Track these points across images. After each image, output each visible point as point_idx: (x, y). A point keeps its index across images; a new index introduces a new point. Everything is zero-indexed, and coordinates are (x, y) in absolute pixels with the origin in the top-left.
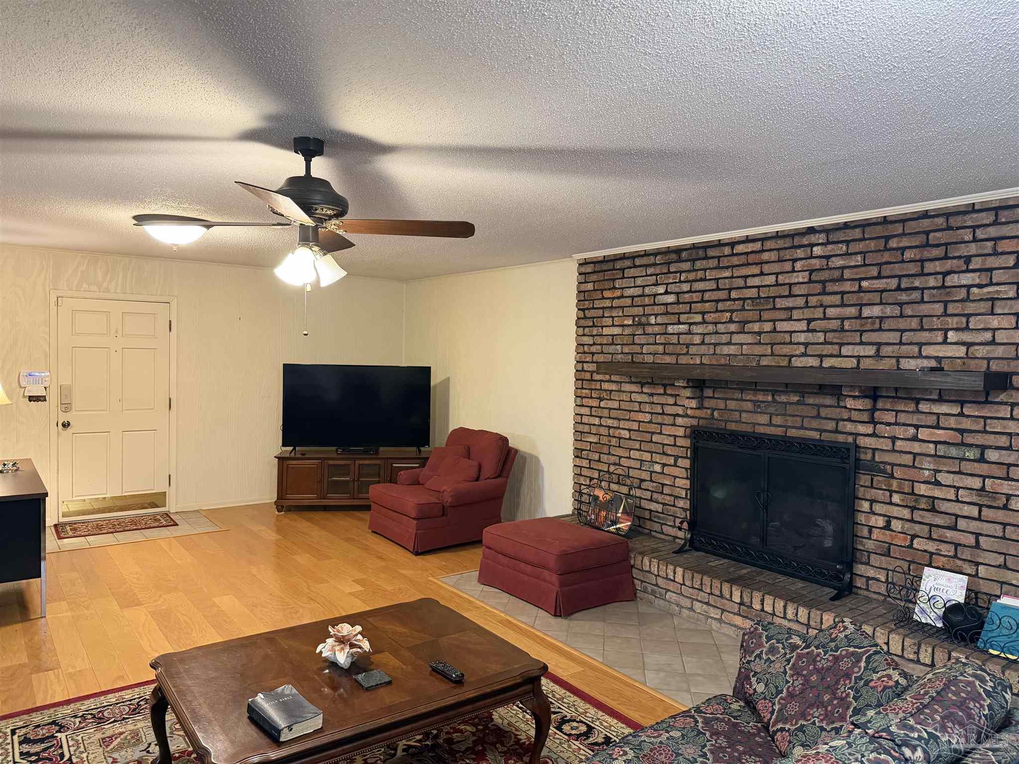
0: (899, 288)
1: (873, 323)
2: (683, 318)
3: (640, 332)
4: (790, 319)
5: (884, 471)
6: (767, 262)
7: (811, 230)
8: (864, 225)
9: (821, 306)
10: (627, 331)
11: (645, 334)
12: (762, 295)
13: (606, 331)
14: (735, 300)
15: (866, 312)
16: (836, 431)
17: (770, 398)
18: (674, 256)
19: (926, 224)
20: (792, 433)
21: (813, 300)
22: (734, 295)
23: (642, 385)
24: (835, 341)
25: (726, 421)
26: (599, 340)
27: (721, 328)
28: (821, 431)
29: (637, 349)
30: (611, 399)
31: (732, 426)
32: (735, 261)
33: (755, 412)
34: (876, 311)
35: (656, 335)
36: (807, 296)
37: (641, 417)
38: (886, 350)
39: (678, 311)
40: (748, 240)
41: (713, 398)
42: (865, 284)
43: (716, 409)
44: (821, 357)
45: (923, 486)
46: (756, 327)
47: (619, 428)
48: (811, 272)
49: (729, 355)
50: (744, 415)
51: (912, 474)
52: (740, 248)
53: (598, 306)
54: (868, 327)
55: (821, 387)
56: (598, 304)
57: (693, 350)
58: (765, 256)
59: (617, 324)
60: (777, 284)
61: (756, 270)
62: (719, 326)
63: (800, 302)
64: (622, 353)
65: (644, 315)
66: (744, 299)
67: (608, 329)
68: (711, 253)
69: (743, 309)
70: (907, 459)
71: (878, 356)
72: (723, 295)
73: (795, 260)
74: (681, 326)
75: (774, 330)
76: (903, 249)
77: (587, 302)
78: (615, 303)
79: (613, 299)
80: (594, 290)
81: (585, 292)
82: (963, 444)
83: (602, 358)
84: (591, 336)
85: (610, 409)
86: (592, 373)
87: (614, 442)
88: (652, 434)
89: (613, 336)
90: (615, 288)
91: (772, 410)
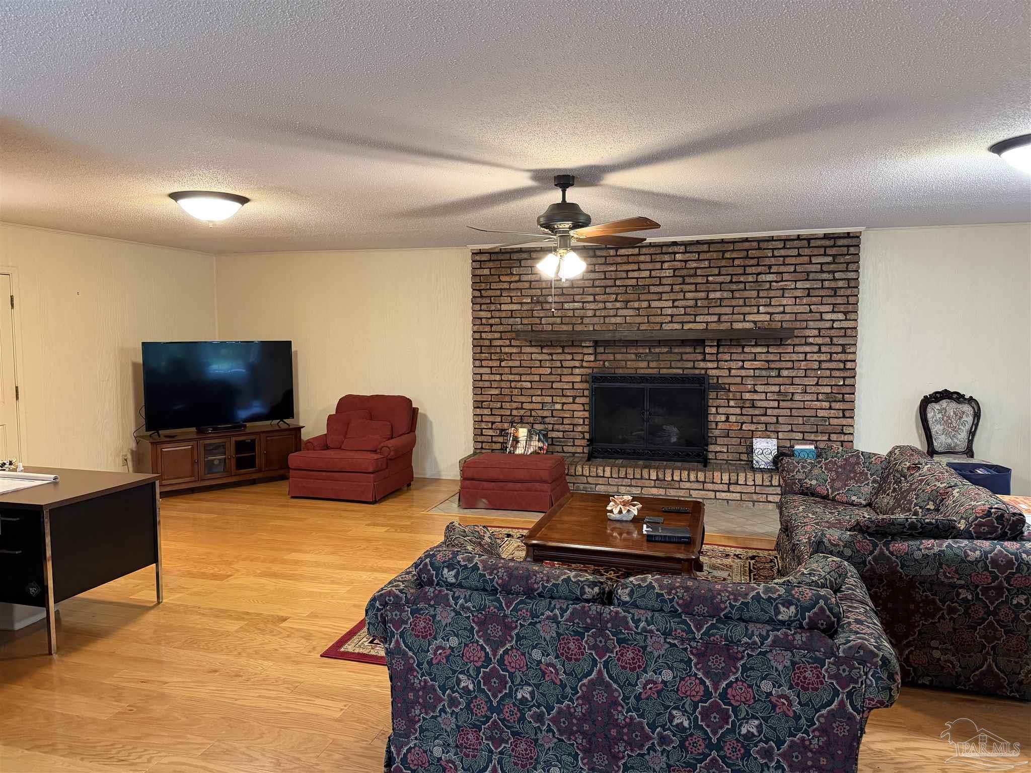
0: (731, 282)
1: (716, 302)
2: (577, 298)
3: (538, 308)
4: (660, 300)
5: (725, 388)
6: (642, 262)
7: (675, 244)
8: (710, 243)
9: (682, 291)
10: (525, 307)
11: (542, 309)
12: (640, 283)
13: (504, 307)
14: (619, 286)
15: (712, 295)
16: (694, 368)
17: (647, 351)
19: (746, 245)
20: (663, 371)
21: (677, 288)
22: (618, 283)
23: (542, 347)
24: (692, 313)
25: (615, 368)
26: (497, 314)
27: (609, 305)
28: (683, 369)
29: (537, 321)
30: (511, 360)
31: (620, 371)
32: (619, 260)
33: (637, 360)
34: (718, 295)
35: (553, 310)
36: (672, 285)
37: (542, 371)
38: (723, 318)
39: (572, 293)
41: (605, 353)
42: (710, 278)
43: (607, 361)
44: (683, 323)
45: (748, 394)
46: (636, 305)
47: (520, 381)
48: (675, 270)
49: (616, 324)
50: (629, 363)
51: (741, 388)
53: (495, 287)
54: (713, 304)
55: (683, 341)
56: (494, 286)
57: (586, 321)
58: (642, 258)
59: (515, 302)
60: (650, 277)
61: (635, 267)
62: (607, 304)
63: (668, 288)
64: (521, 324)
65: (542, 295)
66: (627, 286)
67: (506, 305)
69: (626, 293)
70: (738, 380)
71: (719, 321)
72: (610, 283)
73: (663, 262)
74: (576, 304)
75: (649, 307)
76: (734, 259)
77: (483, 284)
78: (513, 286)
79: (510, 282)
80: (491, 275)
81: (480, 276)
82: (769, 368)
83: (501, 328)
84: (489, 311)
85: (511, 367)
86: (491, 340)
87: (516, 392)
88: (553, 382)
89: (512, 311)
90: (512, 274)
91: (649, 358)
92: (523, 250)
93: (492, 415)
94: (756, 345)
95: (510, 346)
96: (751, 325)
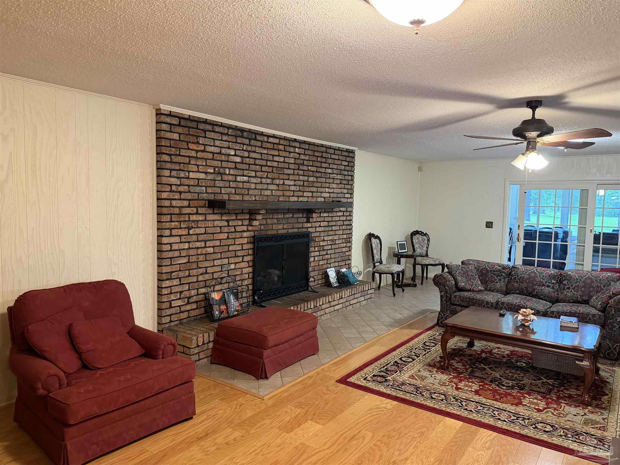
0: (317, 171)
1: (311, 184)
2: (245, 172)
3: (219, 178)
4: (289, 179)
5: (314, 240)
7: (295, 140)
8: (309, 144)
9: (298, 174)
10: (210, 177)
11: (222, 180)
12: (279, 166)
13: (192, 175)
14: (269, 166)
16: (303, 228)
17: (283, 216)
18: (239, 133)
19: (322, 149)
20: (290, 231)
21: (296, 172)
22: (268, 163)
23: (222, 215)
24: (302, 190)
25: (266, 230)
26: (186, 182)
27: (263, 180)
28: (298, 228)
29: (218, 190)
30: (198, 227)
31: (269, 233)
32: (269, 146)
33: (278, 224)
34: (311, 179)
35: (230, 181)
36: (294, 169)
37: (221, 236)
38: (314, 194)
39: (243, 168)
40: (274, 136)
42: (309, 168)
43: (262, 225)
44: (298, 197)
45: (322, 243)
46: (277, 182)
47: (205, 247)
48: (295, 159)
49: (267, 196)
50: (274, 226)
51: (320, 239)
52: (271, 140)
53: (184, 154)
55: (298, 209)
56: (183, 152)
57: (251, 192)
58: (280, 147)
59: (202, 171)
60: (284, 162)
61: (277, 153)
63: (292, 172)
64: (206, 193)
65: (221, 167)
66: (273, 167)
67: (194, 174)
68: (258, 137)
69: (272, 172)
70: (319, 234)
71: (312, 196)
72: (264, 163)
73: (290, 152)
74: (245, 178)
75: (283, 184)
76: (318, 157)
77: (173, 149)
78: (200, 155)
79: (197, 151)
80: (180, 140)
81: (170, 139)
82: (329, 226)
83: (188, 195)
84: (178, 178)
85: (197, 234)
86: (180, 207)
87: (201, 258)
88: (229, 246)
89: (198, 179)
90: (198, 143)
91: (284, 222)
92: (208, 121)
93: (181, 284)
94: (324, 212)
95: (197, 213)
96: (322, 200)
